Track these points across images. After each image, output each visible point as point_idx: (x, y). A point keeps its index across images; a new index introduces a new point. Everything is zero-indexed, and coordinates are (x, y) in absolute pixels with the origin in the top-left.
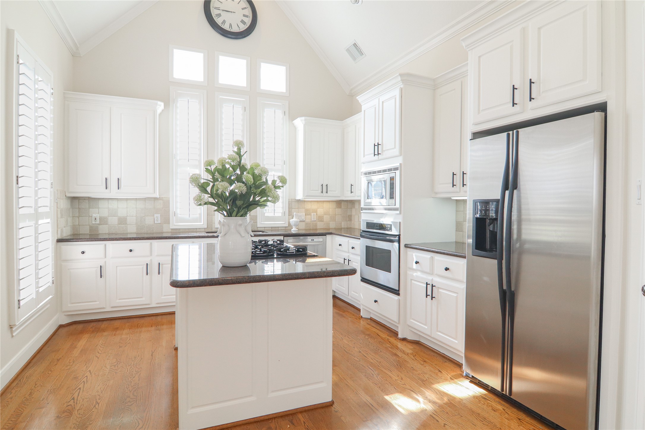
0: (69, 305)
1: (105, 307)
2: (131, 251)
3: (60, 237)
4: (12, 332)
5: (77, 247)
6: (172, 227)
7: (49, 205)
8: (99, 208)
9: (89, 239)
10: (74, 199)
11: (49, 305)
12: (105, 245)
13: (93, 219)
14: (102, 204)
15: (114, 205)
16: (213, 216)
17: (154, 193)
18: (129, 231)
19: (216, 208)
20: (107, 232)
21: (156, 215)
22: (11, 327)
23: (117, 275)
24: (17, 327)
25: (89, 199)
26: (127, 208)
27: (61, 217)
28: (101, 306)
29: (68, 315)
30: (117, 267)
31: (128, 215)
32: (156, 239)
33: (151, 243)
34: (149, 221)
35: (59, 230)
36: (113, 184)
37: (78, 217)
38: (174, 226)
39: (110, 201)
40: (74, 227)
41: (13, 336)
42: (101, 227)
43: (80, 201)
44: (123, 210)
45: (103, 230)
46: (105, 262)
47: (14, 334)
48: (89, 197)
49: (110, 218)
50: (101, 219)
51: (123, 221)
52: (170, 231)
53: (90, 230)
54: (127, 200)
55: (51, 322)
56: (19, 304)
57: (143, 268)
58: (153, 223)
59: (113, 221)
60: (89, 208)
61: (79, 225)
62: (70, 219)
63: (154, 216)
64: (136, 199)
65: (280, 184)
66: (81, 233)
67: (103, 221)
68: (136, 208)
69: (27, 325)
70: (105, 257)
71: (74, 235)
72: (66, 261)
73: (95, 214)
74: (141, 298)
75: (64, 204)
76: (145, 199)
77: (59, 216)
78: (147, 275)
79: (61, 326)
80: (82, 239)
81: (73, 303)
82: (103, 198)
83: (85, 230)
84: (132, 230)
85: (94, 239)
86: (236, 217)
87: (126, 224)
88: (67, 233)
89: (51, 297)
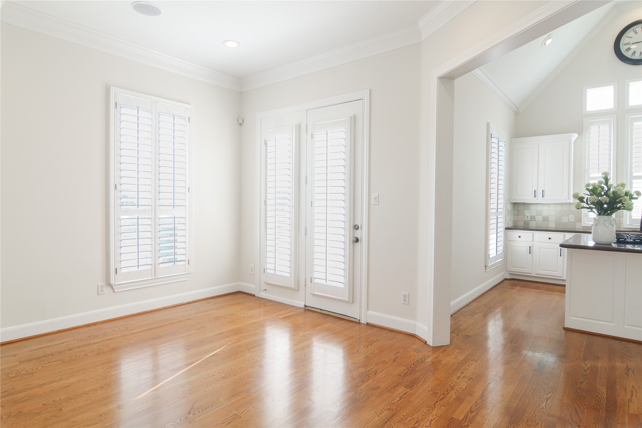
0: (511, 268)
1: (531, 273)
2: (550, 239)
3: (507, 227)
4: (486, 269)
5: (516, 233)
6: (583, 225)
7: (502, 208)
8: (530, 210)
9: (523, 229)
10: (515, 204)
11: (501, 264)
12: (533, 234)
13: (526, 217)
14: (532, 207)
15: (540, 208)
16: (621, 218)
17: (569, 199)
18: (550, 226)
19: (590, 210)
20: (535, 226)
21: (570, 216)
22: (486, 267)
23: (540, 253)
24: (489, 267)
25: (524, 204)
26: (549, 210)
27: (508, 215)
28: (530, 272)
29: (510, 274)
30: (540, 248)
31: (550, 215)
32: (568, 232)
33: (564, 235)
34: (565, 220)
35: (507, 224)
36: (540, 194)
37: (517, 215)
38: (585, 225)
39: (537, 205)
40: (514, 221)
41: (486, 272)
42: (531, 222)
43: (518, 205)
44: (546, 211)
45: (533, 224)
46: (533, 244)
47: (487, 271)
48: (524, 203)
49: (537, 217)
50: (531, 217)
51: (546, 219)
52: (582, 228)
53: (524, 224)
54: (549, 204)
55: (501, 274)
56: (489, 256)
57: (558, 251)
58: (568, 221)
59: (539, 219)
60: (524, 210)
61: (517, 220)
62: (512, 216)
63: (569, 216)
64: (556, 204)
65: (636, 196)
66: (518, 225)
67: (533, 218)
68: (556, 210)
69: (491, 270)
70: (533, 241)
71: (514, 226)
72: (510, 241)
73: (528, 213)
74: (556, 271)
75: (510, 207)
76: (562, 204)
77: (507, 214)
78: (561, 256)
79: (506, 279)
80: (519, 228)
81: (513, 267)
82: (533, 203)
83: (521, 224)
84: (552, 226)
85: (526, 229)
86: (603, 215)
87: (548, 221)
88: (510, 225)
89: (501, 259)
